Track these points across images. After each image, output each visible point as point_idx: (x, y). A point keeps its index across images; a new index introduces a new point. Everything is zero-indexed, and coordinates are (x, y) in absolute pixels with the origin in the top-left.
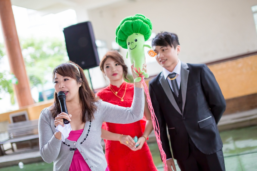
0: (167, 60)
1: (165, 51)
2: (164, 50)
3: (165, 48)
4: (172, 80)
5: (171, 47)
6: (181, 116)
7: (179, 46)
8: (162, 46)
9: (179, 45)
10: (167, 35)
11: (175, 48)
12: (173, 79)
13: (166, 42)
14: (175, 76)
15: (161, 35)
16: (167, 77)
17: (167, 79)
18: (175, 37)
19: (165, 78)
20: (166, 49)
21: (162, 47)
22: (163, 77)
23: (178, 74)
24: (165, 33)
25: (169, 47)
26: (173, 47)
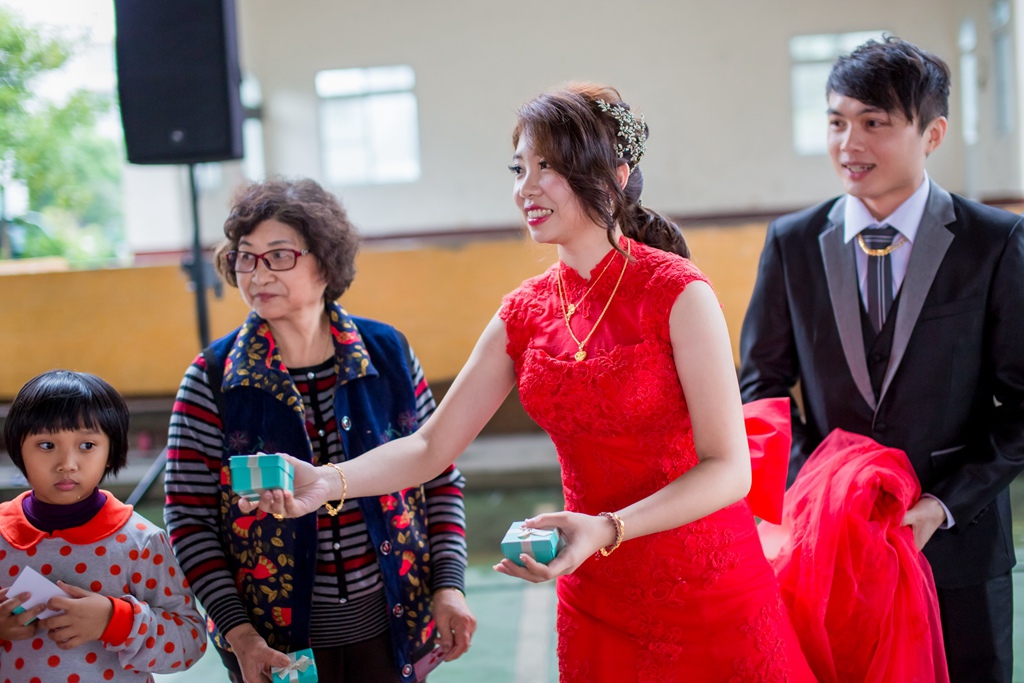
0: (873, 167)
1: (878, 129)
2: (877, 124)
3: (880, 116)
4: (876, 257)
5: (909, 118)
6: (873, 413)
7: (942, 121)
8: (872, 104)
9: (944, 118)
10: (904, 61)
11: (922, 126)
12: (881, 252)
13: (892, 92)
14: (889, 244)
15: (880, 51)
16: (857, 236)
17: (853, 240)
18: (939, 80)
19: (847, 238)
20: (883, 124)
21: (869, 107)
22: (841, 228)
23: (903, 236)
24: (898, 51)
25: (898, 117)
26: (916, 121)
